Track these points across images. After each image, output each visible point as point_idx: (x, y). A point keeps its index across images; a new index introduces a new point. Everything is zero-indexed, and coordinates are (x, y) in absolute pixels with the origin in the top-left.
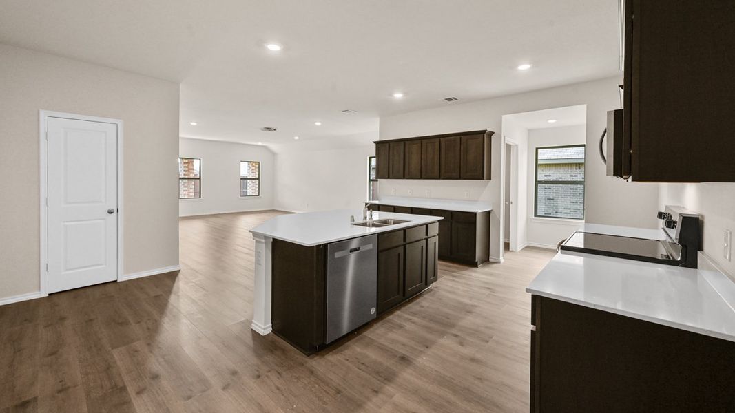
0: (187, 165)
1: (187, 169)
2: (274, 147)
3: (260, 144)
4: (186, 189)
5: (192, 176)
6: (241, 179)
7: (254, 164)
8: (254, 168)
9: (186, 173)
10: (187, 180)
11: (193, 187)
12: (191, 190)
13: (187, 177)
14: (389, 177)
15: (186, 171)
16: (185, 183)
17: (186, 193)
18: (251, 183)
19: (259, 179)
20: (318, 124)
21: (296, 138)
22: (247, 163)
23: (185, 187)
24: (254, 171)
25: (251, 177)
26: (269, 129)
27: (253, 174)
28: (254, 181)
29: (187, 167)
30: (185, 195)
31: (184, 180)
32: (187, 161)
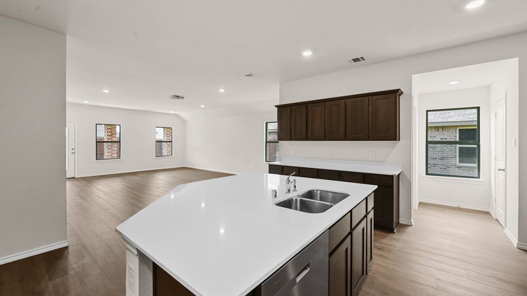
0: (110, 131)
1: (110, 134)
2: (184, 115)
3: (172, 112)
4: (110, 150)
5: (115, 139)
6: (156, 142)
7: (168, 130)
8: (168, 133)
9: (110, 137)
10: (110, 144)
11: (116, 149)
12: (114, 152)
13: (110, 140)
14: (291, 139)
15: (110, 136)
16: (108, 145)
17: (109, 154)
18: (166, 145)
19: (171, 142)
20: (222, 91)
21: (203, 106)
22: (162, 129)
23: (108, 149)
24: (169, 135)
25: (166, 140)
26: (178, 97)
27: (167, 138)
28: (168, 143)
29: (110, 132)
30: (108, 156)
31: (108, 144)
32: (110, 127)
